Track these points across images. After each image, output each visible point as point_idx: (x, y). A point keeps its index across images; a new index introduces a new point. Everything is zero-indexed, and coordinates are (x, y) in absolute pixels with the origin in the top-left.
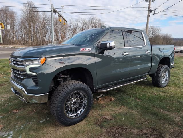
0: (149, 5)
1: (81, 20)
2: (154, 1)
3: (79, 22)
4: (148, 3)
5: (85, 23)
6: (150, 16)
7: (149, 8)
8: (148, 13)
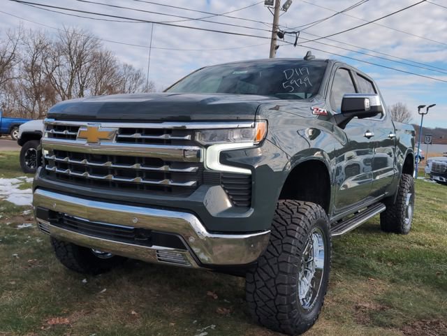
0: (276, 17)
1: (26, 35)
2: (287, 9)
3: (20, 41)
4: (273, 11)
5: (44, 47)
6: (277, 47)
7: (275, 25)
8: (274, 39)
